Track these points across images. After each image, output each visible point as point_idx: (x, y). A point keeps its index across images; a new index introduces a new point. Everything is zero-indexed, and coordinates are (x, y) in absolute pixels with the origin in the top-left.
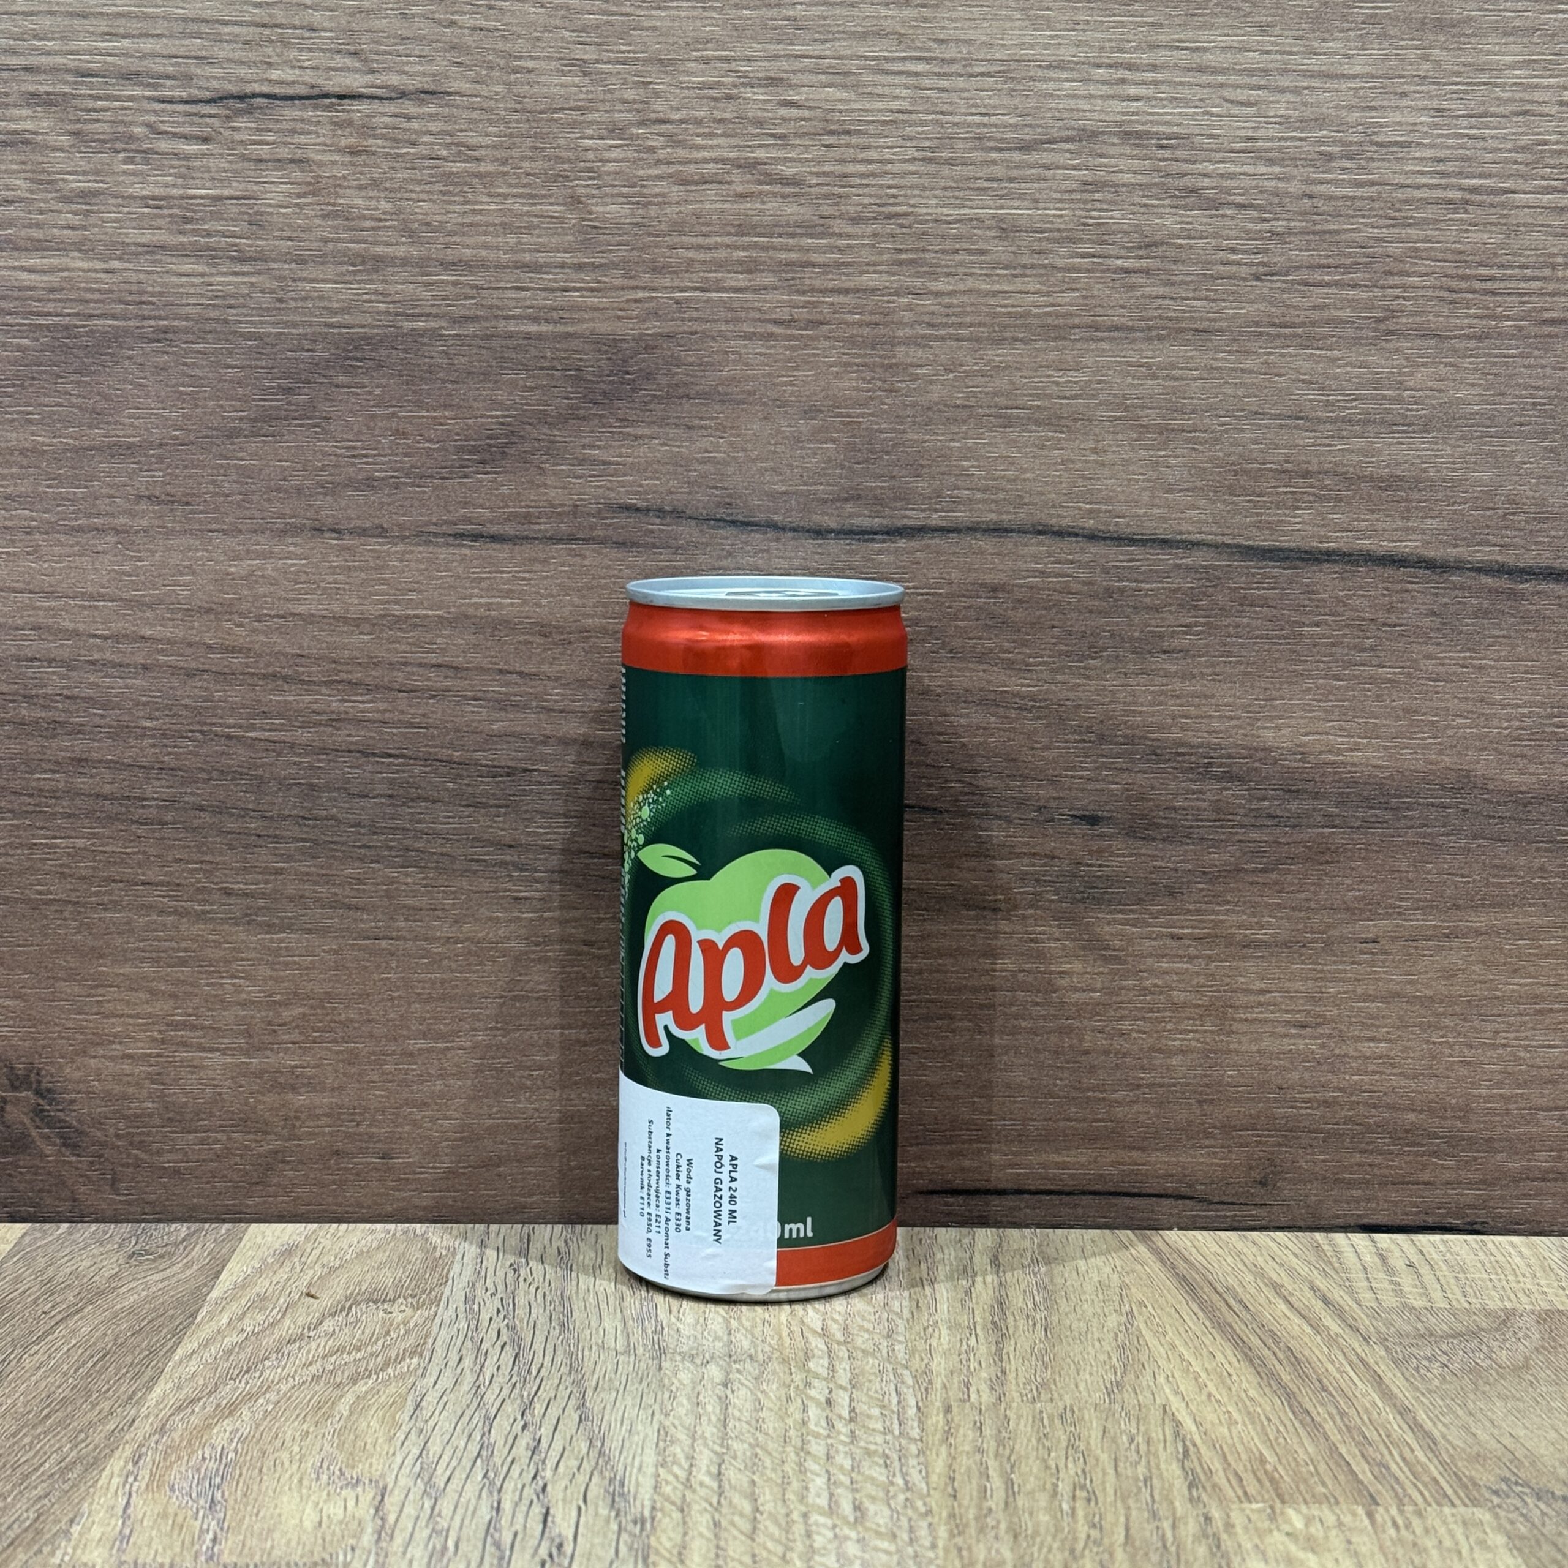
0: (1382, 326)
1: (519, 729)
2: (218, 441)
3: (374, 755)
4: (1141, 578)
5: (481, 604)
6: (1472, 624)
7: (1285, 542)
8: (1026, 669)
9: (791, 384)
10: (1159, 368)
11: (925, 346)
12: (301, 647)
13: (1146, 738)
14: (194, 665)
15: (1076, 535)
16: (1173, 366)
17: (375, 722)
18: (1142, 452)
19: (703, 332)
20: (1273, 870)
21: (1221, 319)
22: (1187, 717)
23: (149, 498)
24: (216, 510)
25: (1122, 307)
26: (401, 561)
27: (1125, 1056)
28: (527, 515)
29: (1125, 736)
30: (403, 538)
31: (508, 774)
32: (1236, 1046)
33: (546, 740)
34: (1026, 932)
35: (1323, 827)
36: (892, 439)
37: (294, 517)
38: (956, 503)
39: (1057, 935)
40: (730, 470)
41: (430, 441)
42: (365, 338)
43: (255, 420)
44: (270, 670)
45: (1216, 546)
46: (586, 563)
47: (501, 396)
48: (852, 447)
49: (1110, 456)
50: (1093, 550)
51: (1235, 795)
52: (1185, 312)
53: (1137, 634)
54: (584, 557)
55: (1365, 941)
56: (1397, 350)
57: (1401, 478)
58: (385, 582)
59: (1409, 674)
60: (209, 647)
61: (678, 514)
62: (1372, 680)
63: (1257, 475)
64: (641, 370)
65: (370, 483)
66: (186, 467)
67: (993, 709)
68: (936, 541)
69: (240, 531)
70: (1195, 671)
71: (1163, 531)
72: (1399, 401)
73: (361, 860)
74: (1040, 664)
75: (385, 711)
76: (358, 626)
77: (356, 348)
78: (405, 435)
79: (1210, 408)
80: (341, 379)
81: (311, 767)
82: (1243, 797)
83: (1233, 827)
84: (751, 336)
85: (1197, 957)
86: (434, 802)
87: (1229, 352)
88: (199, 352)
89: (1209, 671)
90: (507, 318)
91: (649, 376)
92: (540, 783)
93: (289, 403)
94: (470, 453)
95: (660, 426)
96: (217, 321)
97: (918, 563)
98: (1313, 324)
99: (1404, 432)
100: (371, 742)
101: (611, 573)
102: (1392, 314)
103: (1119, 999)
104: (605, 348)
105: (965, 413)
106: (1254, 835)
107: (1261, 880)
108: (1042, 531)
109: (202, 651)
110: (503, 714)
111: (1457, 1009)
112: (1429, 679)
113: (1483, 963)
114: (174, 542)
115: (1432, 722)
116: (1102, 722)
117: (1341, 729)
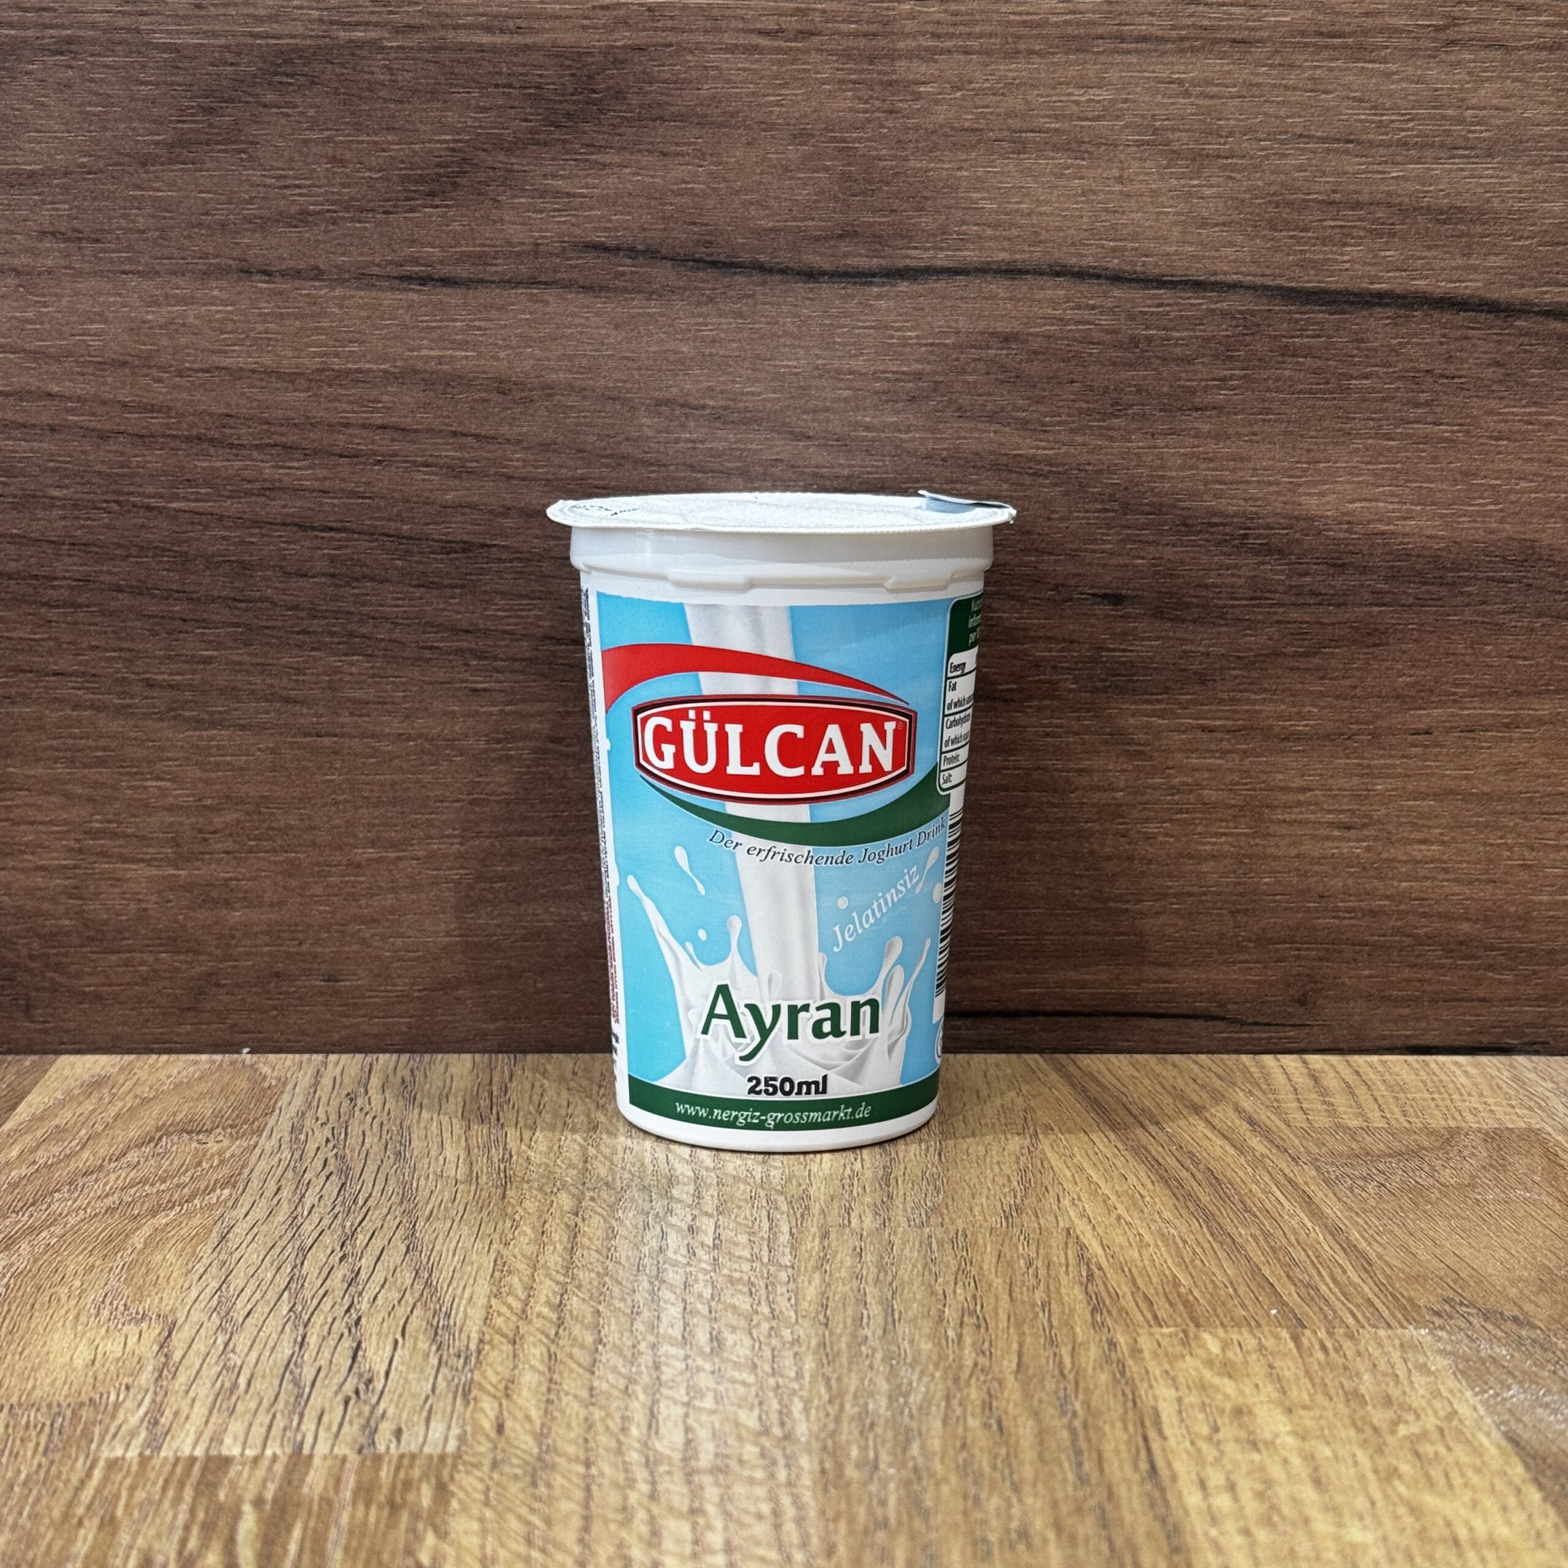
0: (1443, 36)
1: (476, 499)
2: (131, 169)
3: (313, 528)
4: (1171, 325)
5: (432, 358)
6: (1541, 376)
7: (1332, 282)
8: (1044, 429)
9: (778, 104)
10: (1192, 85)
11: (928, 61)
12: (228, 405)
13: (1175, 506)
14: (107, 426)
15: (1098, 277)
16: (1208, 82)
17: (313, 491)
18: (1175, 182)
19: (679, 44)
20: (1315, 654)
21: (1261, 29)
22: (1219, 482)
23: (53, 234)
24: (130, 248)
25: (1152, 14)
26: (341, 307)
27: (1150, 862)
28: (482, 256)
29: (1151, 504)
30: (341, 281)
31: (464, 551)
32: (1273, 850)
33: (506, 511)
34: (1042, 726)
35: (1371, 605)
36: (892, 168)
37: (218, 256)
38: (964, 240)
39: (1076, 728)
40: (711, 203)
41: (370, 170)
42: (295, 49)
43: (172, 145)
44: (195, 432)
45: (1253, 288)
46: (550, 309)
47: (451, 117)
48: (846, 177)
49: (1137, 185)
50: (1117, 293)
51: (1273, 570)
52: (1222, 20)
53: (1165, 389)
54: (547, 303)
55: (1417, 733)
56: (1459, 63)
57: (1461, 210)
58: (321, 331)
59: (1468, 432)
60: (124, 405)
61: (652, 254)
62: (1427, 439)
63: (1302, 207)
64: (608, 88)
65: (303, 217)
66: (95, 198)
67: (1004, 474)
68: (941, 285)
69: (158, 273)
70: (1230, 431)
71: (1196, 272)
72: (1461, 121)
73: (300, 647)
74: (1059, 423)
75: (325, 478)
76: (292, 382)
77: (285, 62)
78: (342, 162)
79: (1249, 130)
80: (270, 97)
81: (242, 543)
82: (1282, 572)
83: (1271, 606)
84: (732, 49)
85: (1231, 752)
86: (382, 581)
87: (1270, 66)
88: (108, 66)
89: (1247, 430)
90: (456, 27)
91: (619, 95)
92: (501, 561)
93: (210, 126)
94: (417, 182)
95: (632, 153)
96: (128, 30)
97: (922, 309)
98: (1365, 33)
99: (1464, 156)
100: (310, 514)
101: (577, 321)
102: (1454, 21)
103: (1144, 799)
104: (568, 62)
105: (974, 139)
106: (1294, 615)
107: (1302, 666)
108: (1060, 272)
109: (117, 409)
110: (457, 482)
111: (1517, 807)
112: (1490, 438)
113: (1546, 755)
114: (83, 285)
115: (1494, 487)
116: (1126, 489)
117: (1392, 495)
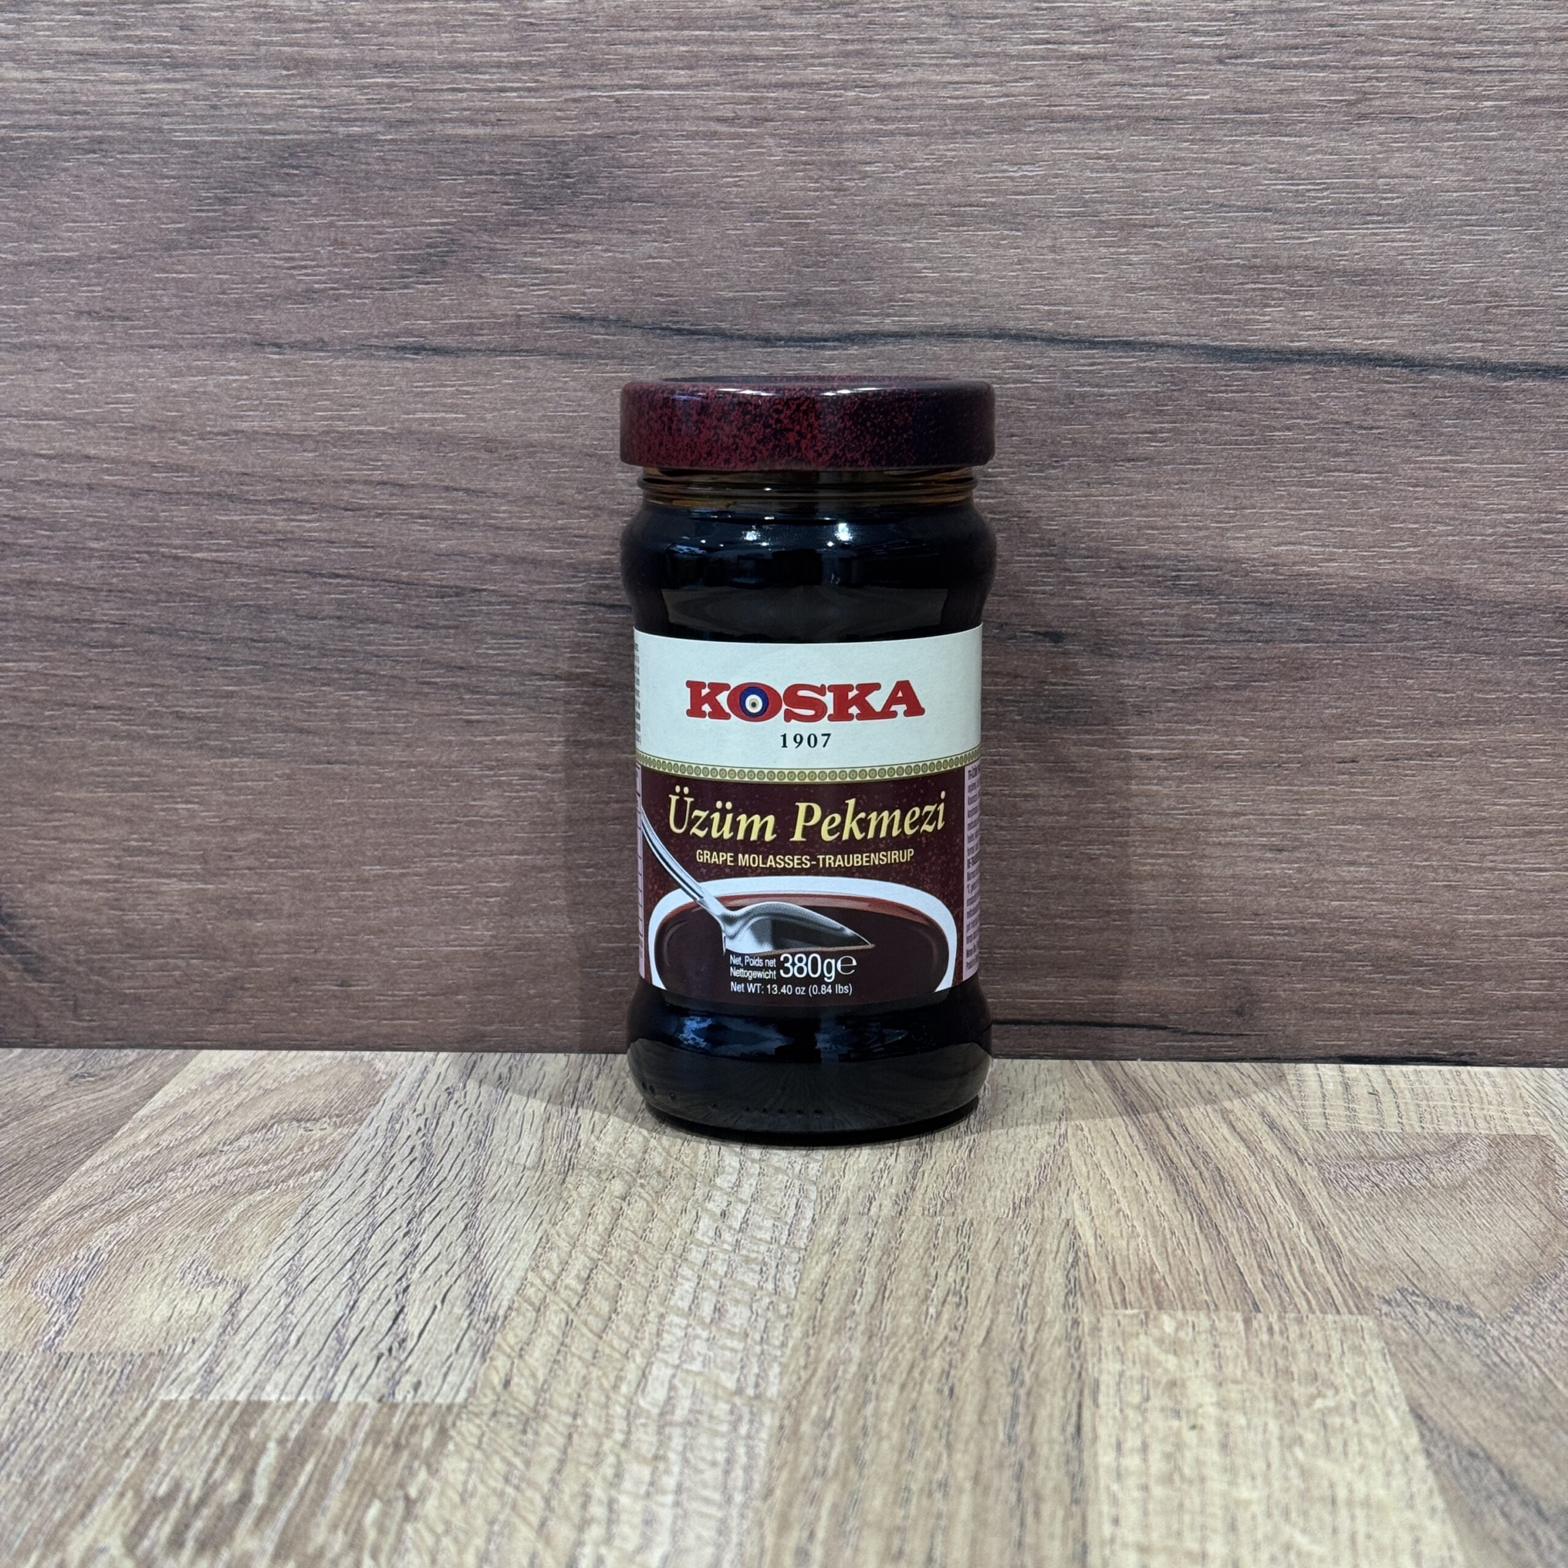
1: (467, 548)
2: (156, 255)
3: (322, 575)
4: (1103, 382)
5: (425, 420)
6: (1454, 426)
7: (1255, 342)
9: (736, 185)
11: (873, 142)
12: (245, 465)
13: (1110, 550)
15: (1035, 338)
17: (321, 542)
18: (1102, 249)
19: (644, 132)
20: (1245, 687)
22: (1153, 528)
26: (344, 375)
28: (469, 327)
29: (1088, 549)
30: (344, 352)
31: (458, 594)
33: (495, 558)
35: (1298, 641)
36: (841, 241)
39: (1021, 756)
40: (675, 276)
41: (369, 251)
44: (215, 489)
45: (1181, 347)
46: (531, 374)
47: (440, 202)
48: (801, 250)
49: (1069, 254)
50: (1052, 353)
51: (1205, 609)
53: (1099, 442)
54: (528, 369)
58: (328, 398)
59: (1386, 479)
60: (153, 466)
61: (623, 323)
62: (1348, 486)
63: (1223, 271)
64: (581, 173)
68: (890, 345)
69: (181, 346)
70: (1161, 480)
71: (1126, 333)
73: (311, 682)
75: (332, 530)
76: (301, 443)
81: (259, 588)
82: (1213, 611)
83: (1203, 643)
84: (693, 135)
85: (1168, 778)
86: (384, 623)
89: (1176, 479)
90: (443, 121)
91: (590, 179)
92: (490, 603)
94: (411, 262)
95: (603, 231)
100: (319, 562)
101: (557, 385)
103: (1087, 822)
104: (544, 151)
105: (916, 212)
106: (1226, 651)
107: (1233, 698)
108: (999, 335)
109: (146, 470)
110: (450, 532)
112: (1408, 484)
114: (115, 359)
115: (1412, 530)
116: (1064, 534)
117: (1316, 538)
